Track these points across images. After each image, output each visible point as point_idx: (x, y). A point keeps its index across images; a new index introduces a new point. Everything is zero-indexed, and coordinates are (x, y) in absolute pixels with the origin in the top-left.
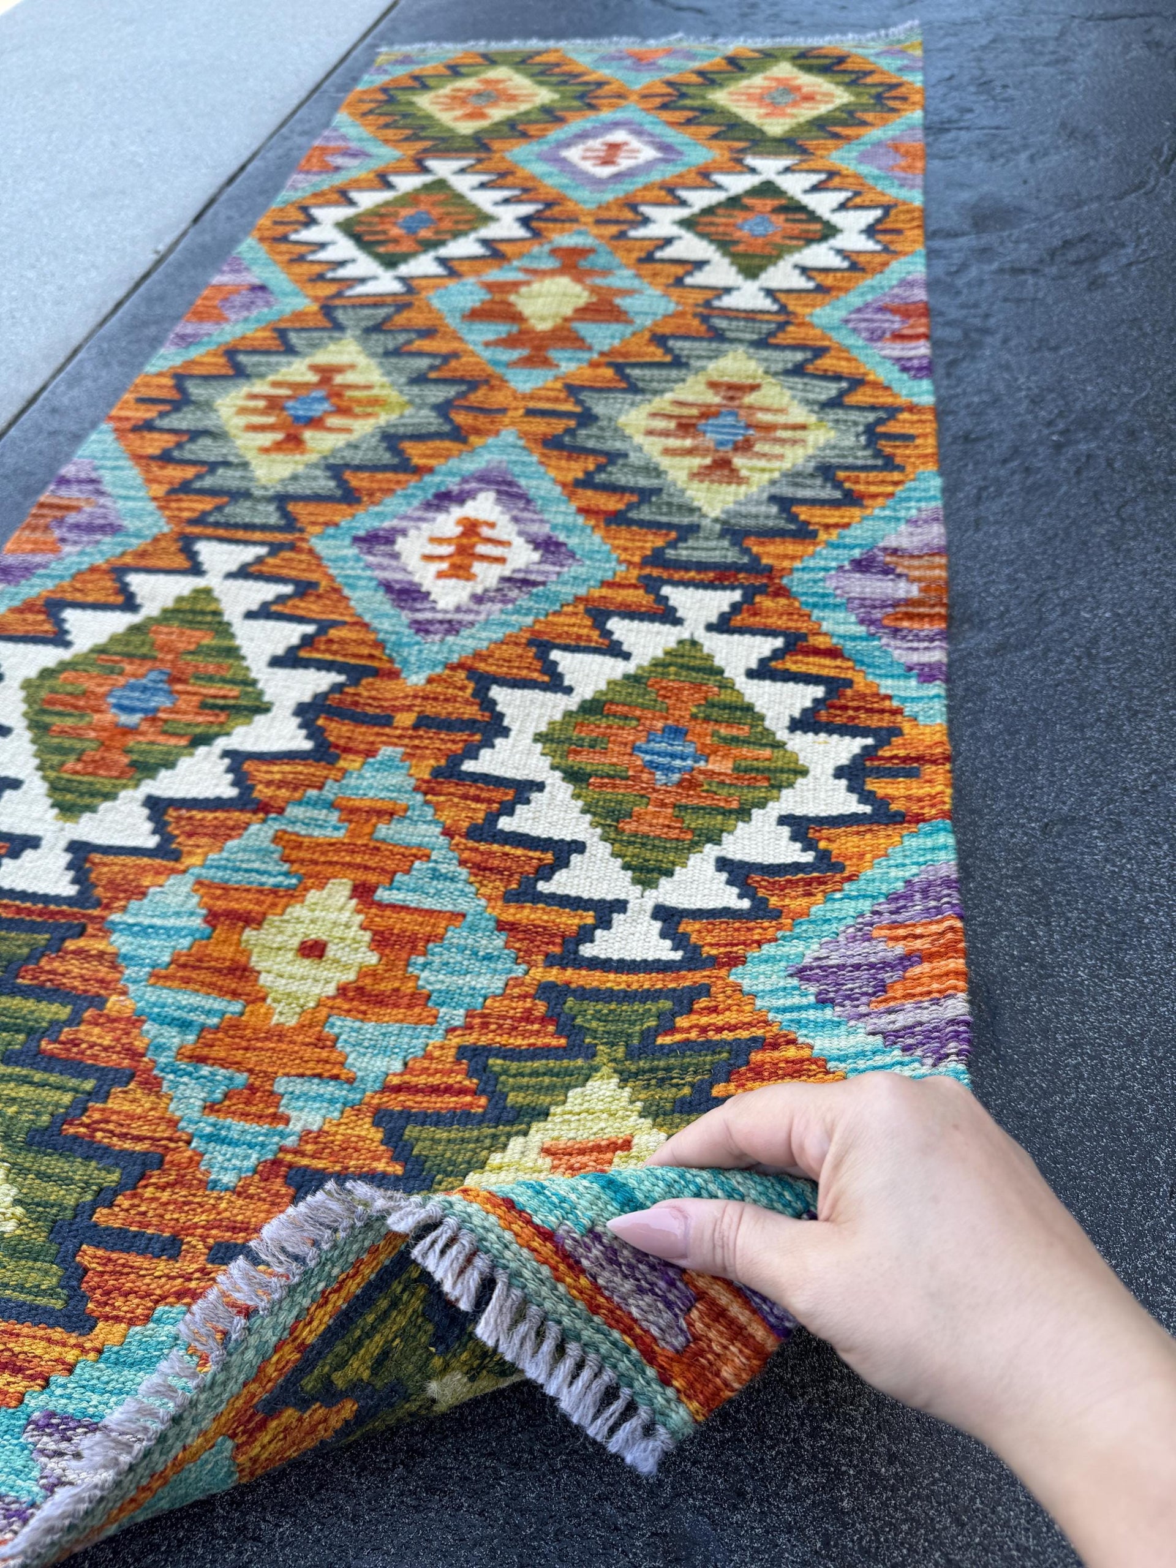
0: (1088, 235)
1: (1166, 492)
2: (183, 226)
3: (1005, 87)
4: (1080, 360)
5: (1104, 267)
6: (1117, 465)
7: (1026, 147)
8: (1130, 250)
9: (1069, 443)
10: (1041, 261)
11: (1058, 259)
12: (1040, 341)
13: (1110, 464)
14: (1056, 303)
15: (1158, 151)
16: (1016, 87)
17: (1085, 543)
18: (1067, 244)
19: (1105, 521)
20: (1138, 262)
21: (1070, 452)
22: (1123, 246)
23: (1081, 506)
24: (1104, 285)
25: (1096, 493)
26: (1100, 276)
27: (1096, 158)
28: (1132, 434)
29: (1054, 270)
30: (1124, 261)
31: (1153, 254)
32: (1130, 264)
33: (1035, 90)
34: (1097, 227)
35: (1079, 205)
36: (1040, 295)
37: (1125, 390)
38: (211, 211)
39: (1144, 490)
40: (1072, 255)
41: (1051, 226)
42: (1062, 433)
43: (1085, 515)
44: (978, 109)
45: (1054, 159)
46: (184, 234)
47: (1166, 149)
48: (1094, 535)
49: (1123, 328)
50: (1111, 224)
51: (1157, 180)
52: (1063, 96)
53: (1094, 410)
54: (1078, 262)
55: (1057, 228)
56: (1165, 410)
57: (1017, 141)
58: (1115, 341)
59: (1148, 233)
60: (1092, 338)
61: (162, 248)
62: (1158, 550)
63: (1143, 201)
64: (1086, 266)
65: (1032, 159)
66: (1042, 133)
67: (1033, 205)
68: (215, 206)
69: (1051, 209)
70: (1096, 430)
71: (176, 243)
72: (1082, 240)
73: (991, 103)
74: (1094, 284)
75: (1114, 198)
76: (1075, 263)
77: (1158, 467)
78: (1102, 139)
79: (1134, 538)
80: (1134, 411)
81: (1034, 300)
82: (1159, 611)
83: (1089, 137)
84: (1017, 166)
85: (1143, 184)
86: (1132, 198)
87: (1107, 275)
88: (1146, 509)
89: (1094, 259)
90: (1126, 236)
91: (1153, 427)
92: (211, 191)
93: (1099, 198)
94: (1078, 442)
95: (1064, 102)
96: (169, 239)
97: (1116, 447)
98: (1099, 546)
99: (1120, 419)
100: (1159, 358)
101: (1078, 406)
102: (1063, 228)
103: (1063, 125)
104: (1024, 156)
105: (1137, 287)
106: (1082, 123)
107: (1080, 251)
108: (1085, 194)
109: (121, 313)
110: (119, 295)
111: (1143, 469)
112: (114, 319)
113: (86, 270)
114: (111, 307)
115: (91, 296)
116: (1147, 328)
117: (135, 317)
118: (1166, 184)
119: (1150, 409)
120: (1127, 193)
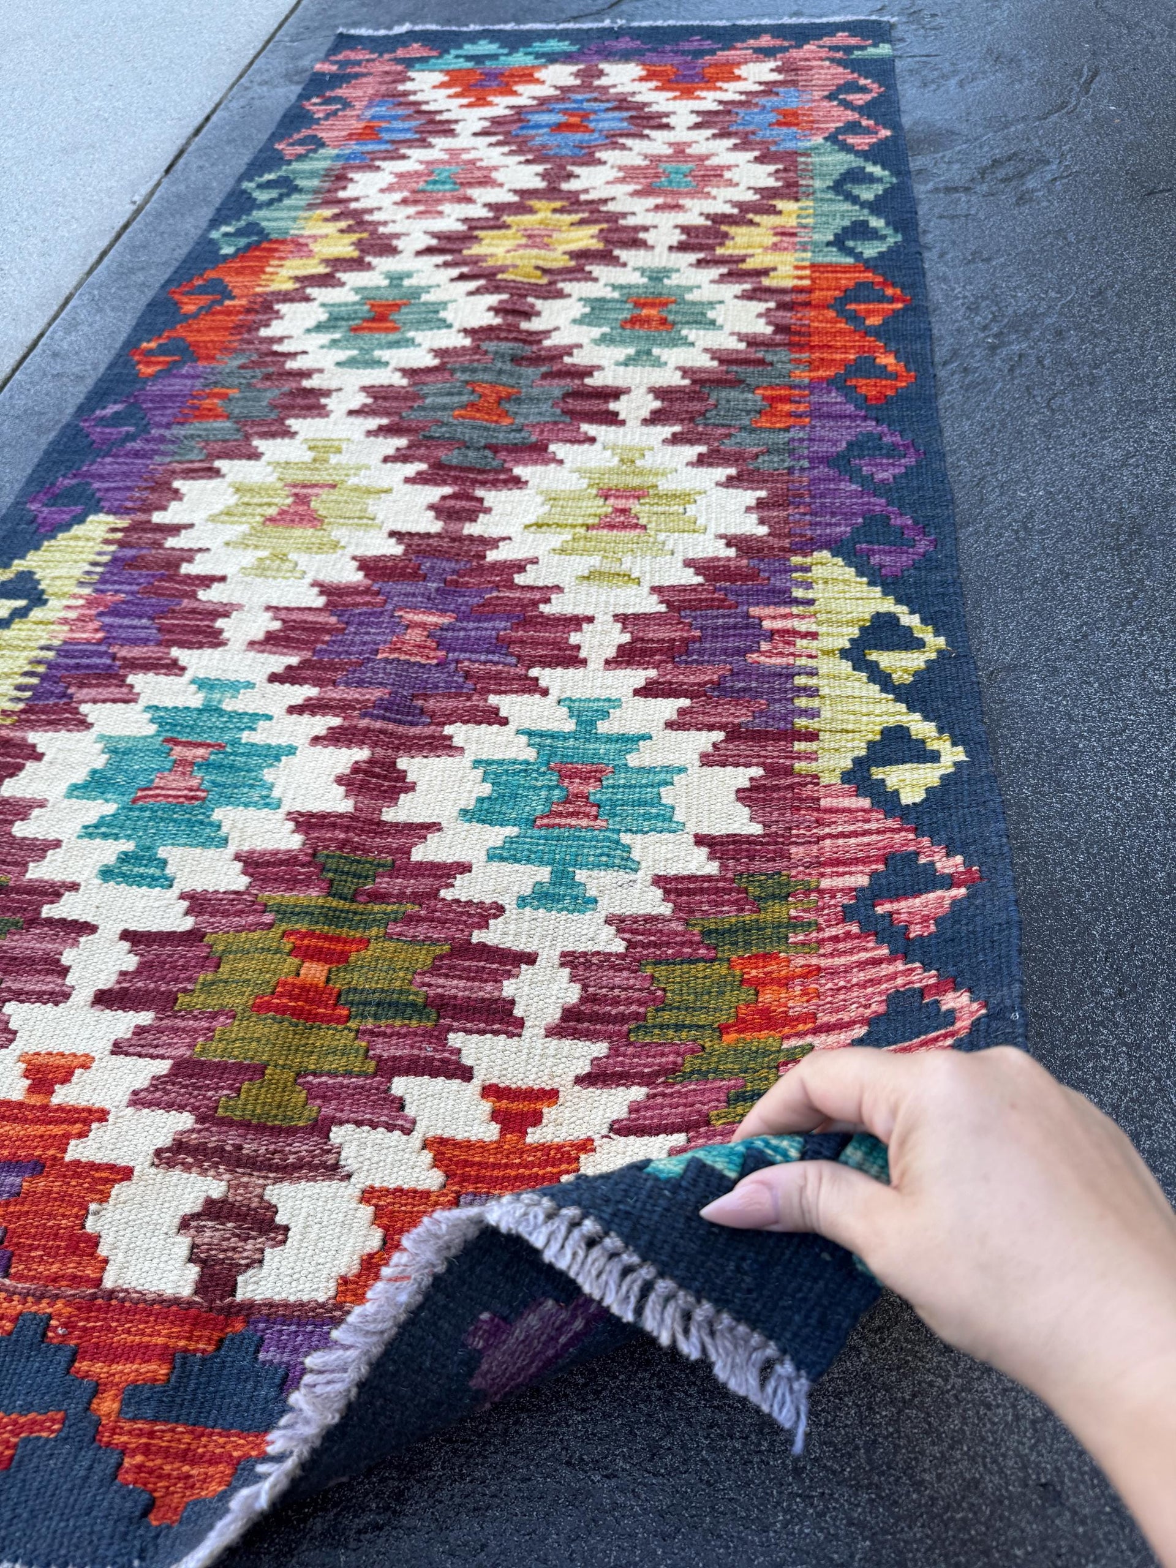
0: (1014, 154)
1: (1091, 384)
2: (157, 177)
3: (933, 15)
4: (1011, 269)
5: (1031, 183)
6: (1047, 362)
7: (955, 73)
8: (1054, 167)
9: (1003, 344)
10: (973, 180)
11: (988, 177)
12: (974, 253)
13: (1040, 361)
14: (988, 218)
15: (1078, 72)
16: (944, 16)
17: (1019, 432)
18: (996, 163)
19: (1037, 412)
20: (1062, 178)
21: (1004, 352)
22: (1048, 163)
23: (1015, 399)
24: (1031, 200)
25: (1028, 388)
26: (1027, 191)
27: (1021, 82)
28: (1059, 334)
29: (985, 187)
30: (1049, 177)
31: (1075, 169)
32: (1055, 179)
33: (963, 18)
34: (1024, 146)
35: (1006, 126)
36: (973, 211)
37: (1053, 294)
38: (181, 161)
39: (1071, 383)
40: (1001, 173)
41: (981, 147)
42: (996, 336)
43: (1019, 407)
44: (909, 38)
45: (982, 84)
46: (158, 185)
47: (1085, 70)
48: (1027, 425)
49: (1049, 240)
50: (1037, 143)
51: (1078, 100)
52: (989, 23)
53: (1025, 314)
54: (1006, 180)
55: (986, 149)
56: (1089, 310)
57: (947, 67)
58: (1042, 251)
59: (1071, 150)
60: (1021, 249)
61: (138, 199)
62: (1084, 435)
63: (1066, 119)
64: (1014, 183)
65: (961, 84)
66: (969, 59)
67: (964, 128)
68: (185, 155)
69: (980, 130)
70: (1027, 331)
71: (152, 193)
72: (1009, 159)
73: (922, 32)
74: (1022, 199)
75: (1039, 119)
76: (1003, 181)
77: (1083, 362)
78: (1026, 63)
79: (1063, 426)
80: (1061, 314)
81: (966, 216)
82: (1086, 488)
83: (1014, 61)
84: (947, 92)
85: (1064, 105)
86: (1055, 117)
87: (1033, 191)
88: (1073, 400)
89: (1021, 175)
90: (1050, 152)
91: (1078, 327)
92: (180, 142)
93: (1024, 119)
94: (1010, 343)
95: (990, 29)
96: (144, 190)
97: (1046, 347)
98: (1032, 434)
99: (1048, 321)
100: (1082, 265)
101: (1010, 311)
102: (992, 148)
103: (990, 51)
104: (953, 81)
105: (1061, 201)
106: (1007, 48)
107: (1008, 169)
108: (1011, 116)
109: (106, 261)
110: (103, 244)
111: (1070, 365)
112: (100, 267)
113: (66, 222)
114: (95, 256)
115: (75, 246)
116: (1072, 238)
117: (121, 265)
118: (1087, 105)
119: (1075, 311)
120: (1050, 113)
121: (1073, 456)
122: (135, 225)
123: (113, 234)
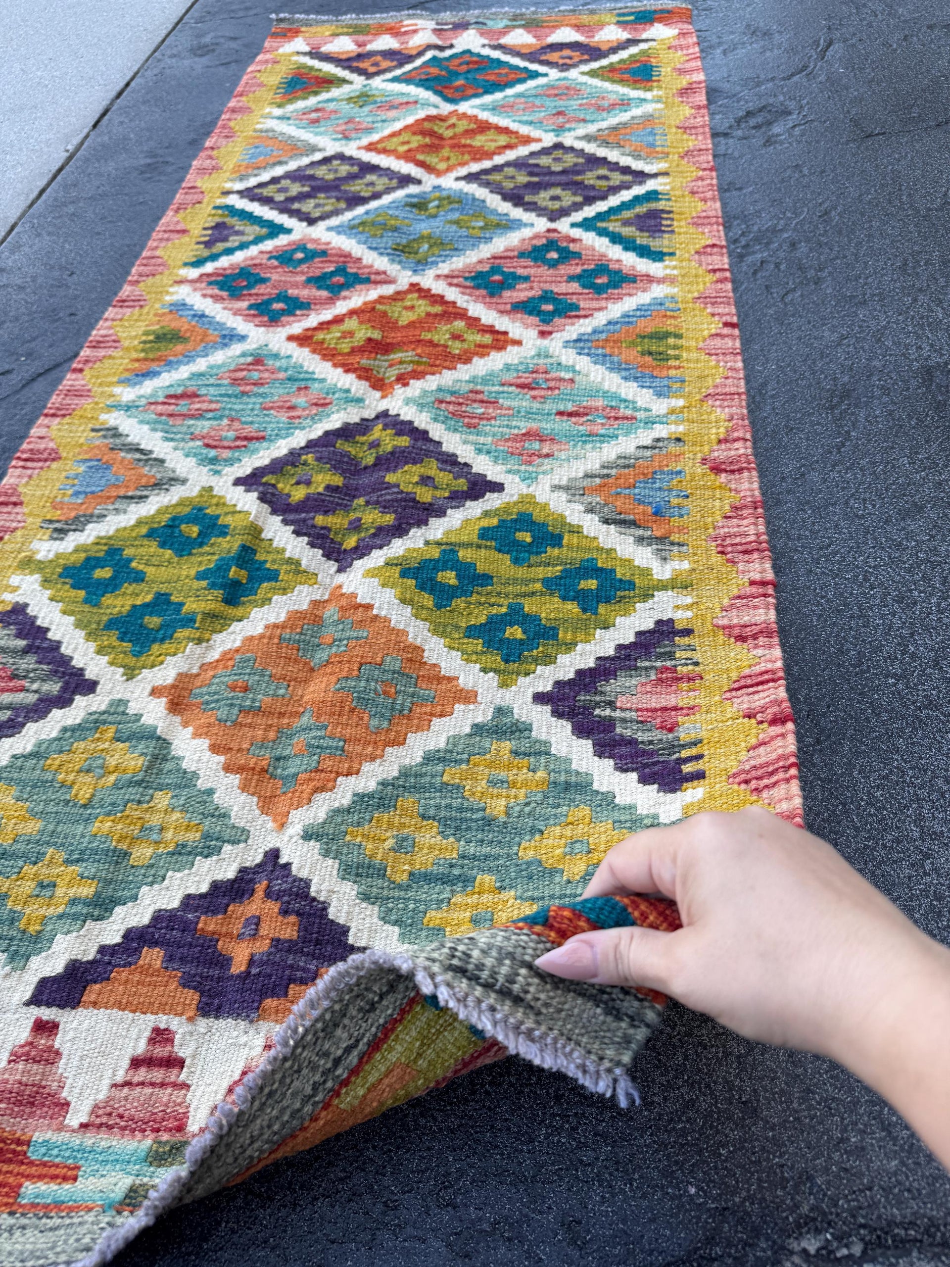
0: (764, 107)
1: (816, 283)
2: (85, 131)
4: (756, 196)
5: (776, 129)
6: (783, 267)
7: (720, 44)
8: (795, 117)
9: (748, 254)
10: (731, 127)
11: (743, 125)
12: (730, 183)
13: (777, 266)
14: (741, 157)
15: (817, 43)
17: (759, 321)
18: (749, 114)
19: (774, 305)
20: (800, 125)
21: (750, 259)
22: (790, 113)
23: (756, 296)
24: (776, 142)
25: (767, 287)
26: (773, 136)
27: (771, 50)
28: (793, 245)
29: (739, 133)
30: (791, 125)
31: (812, 117)
32: (794, 126)
34: (771, 101)
35: (758, 85)
36: (730, 151)
37: (789, 215)
38: (106, 118)
39: (801, 283)
40: (752, 122)
41: (738, 102)
42: (744, 247)
43: (759, 302)
45: (741, 52)
46: (87, 137)
47: (822, 41)
48: (766, 315)
49: (788, 173)
50: (781, 98)
51: (815, 65)
52: (748, 5)
53: (767, 229)
54: (757, 127)
55: (742, 103)
56: (816, 227)
57: (714, 40)
58: (783, 181)
59: (808, 103)
60: (766, 179)
61: (70, 147)
62: (809, 323)
63: (805, 80)
64: (763, 129)
65: (725, 52)
66: (732, 33)
67: (726, 86)
68: (109, 113)
69: (738, 88)
70: (768, 244)
71: (82, 143)
72: (760, 110)
74: (768, 142)
75: (784, 79)
76: (754, 128)
77: (811, 267)
78: (776, 36)
79: (793, 316)
80: (795, 230)
81: (725, 155)
82: (809, 362)
83: (767, 34)
84: (714, 59)
85: (805, 67)
86: (796, 78)
87: (778, 135)
88: (802, 296)
89: (769, 123)
90: (792, 105)
91: (808, 240)
92: (105, 103)
93: (773, 79)
94: (754, 253)
95: (749, 9)
96: (76, 141)
97: (782, 254)
98: (769, 322)
99: (786, 235)
100: (813, 192)
101: (756, 228)
102: (747, 102)
103: (748, 26)
104: (718, 51)
105: (799, 142)
106: (762, 24)
107: (759, 119)
108: (763, 77)
109: (44, 197)
110: (42, 183)
111: (800, 269)
112: (39, 202)
113: (13, 166)
114: (36, 193)
115: (19, 186)
116: (806, 171)
117: (56, 199)
118: (822, 68)
119: (806, 227)
120: (793, 75)
121: (800, 338)
122: (67, 168)
123: (50, 176)
